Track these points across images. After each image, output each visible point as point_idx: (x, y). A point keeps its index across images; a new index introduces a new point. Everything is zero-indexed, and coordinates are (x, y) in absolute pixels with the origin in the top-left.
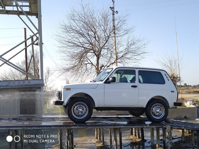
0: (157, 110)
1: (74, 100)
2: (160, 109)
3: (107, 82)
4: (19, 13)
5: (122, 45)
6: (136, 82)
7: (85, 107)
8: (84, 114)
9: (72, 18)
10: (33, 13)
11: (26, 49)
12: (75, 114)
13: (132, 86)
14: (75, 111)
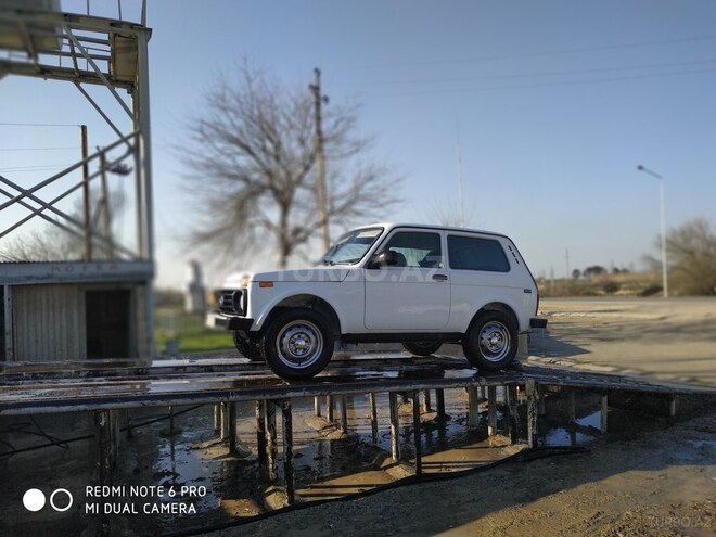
0: (493, 339)
1: (282, 315)
2: (500, 335)
3: (372, 265)
4: (78, 77)
5: (343, 180)
6: (441, 265)
7: (314, 334)
8: (311, 355)
9: (220, 103)
10: (118, 78)
11: (85, 184)
12: (284, 354)
13: (435, 277)
14: (285, 347)
